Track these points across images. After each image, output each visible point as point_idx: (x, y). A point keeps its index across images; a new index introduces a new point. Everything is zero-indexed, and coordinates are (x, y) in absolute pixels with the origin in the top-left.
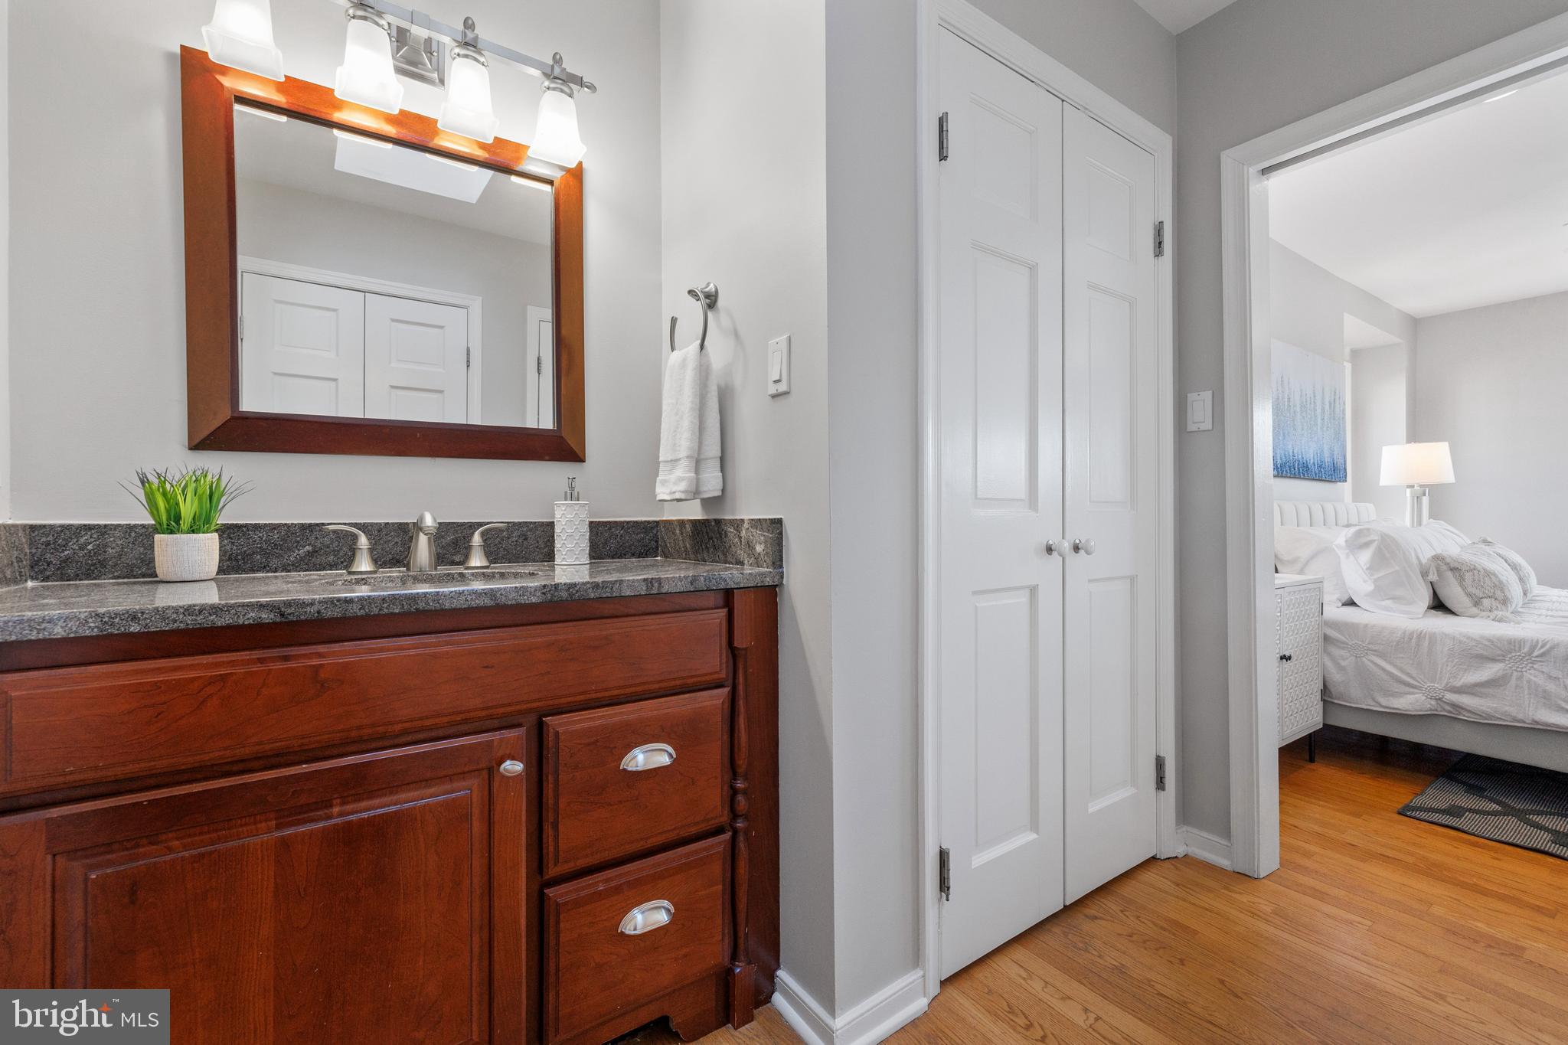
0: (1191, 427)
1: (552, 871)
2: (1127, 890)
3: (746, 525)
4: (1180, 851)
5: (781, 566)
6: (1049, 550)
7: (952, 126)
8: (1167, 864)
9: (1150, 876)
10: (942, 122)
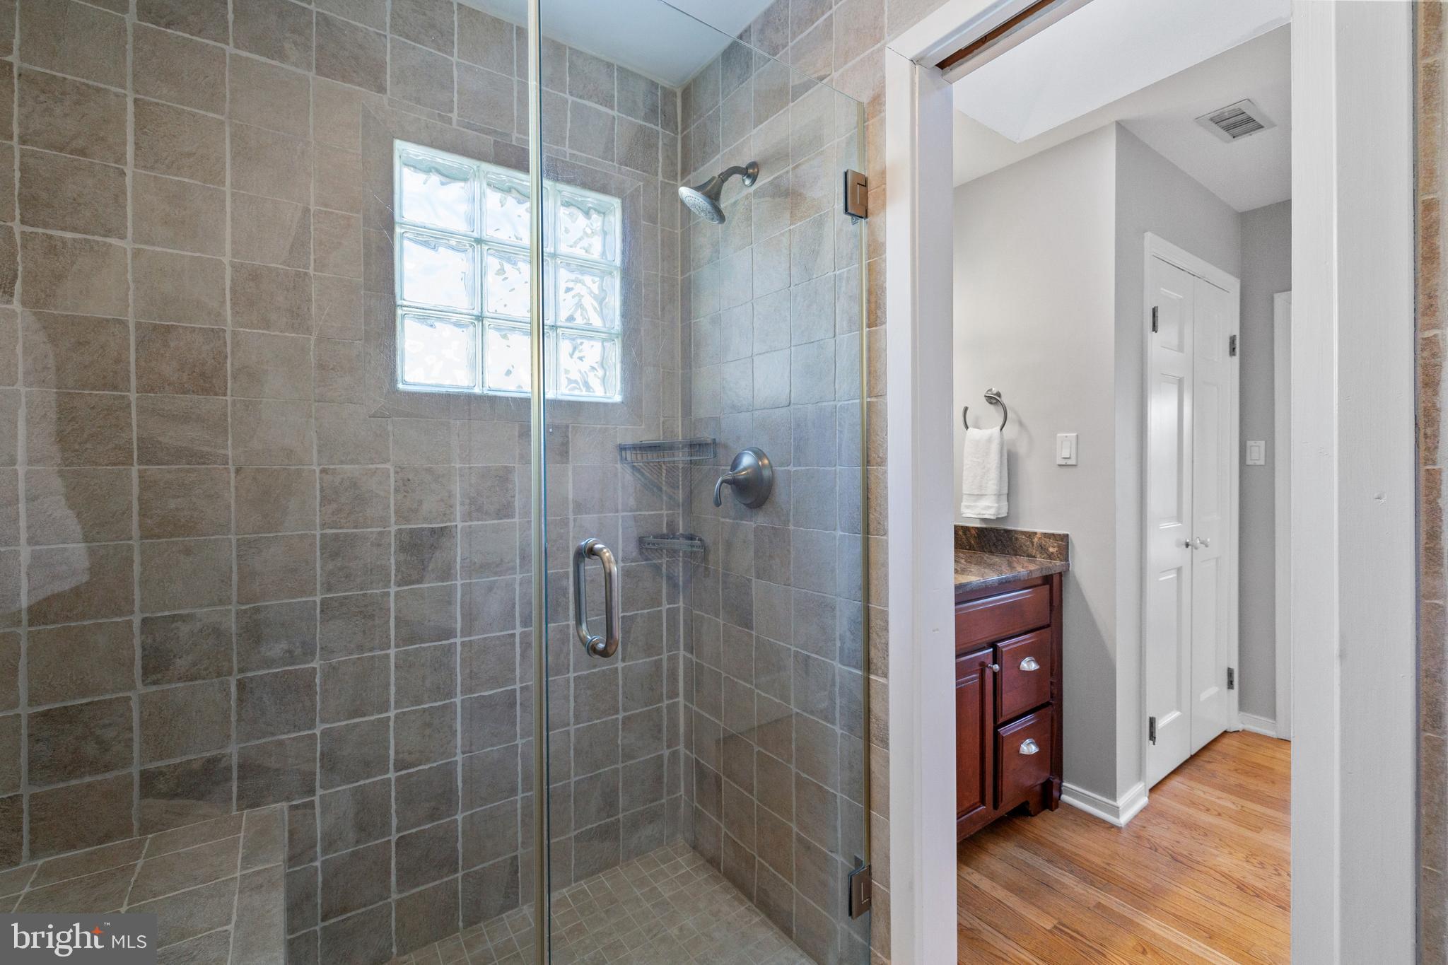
0: (1249, 462)
1: (1001, 721)
2: (1219, 747)
3: (1038, 536)
4: (1240, 727)
5: (1067, 559)
6: (1187, 545)
7: (1160, 314)
8: (1235, 734)
9: (1226, 741)
10: (1154, 311)
